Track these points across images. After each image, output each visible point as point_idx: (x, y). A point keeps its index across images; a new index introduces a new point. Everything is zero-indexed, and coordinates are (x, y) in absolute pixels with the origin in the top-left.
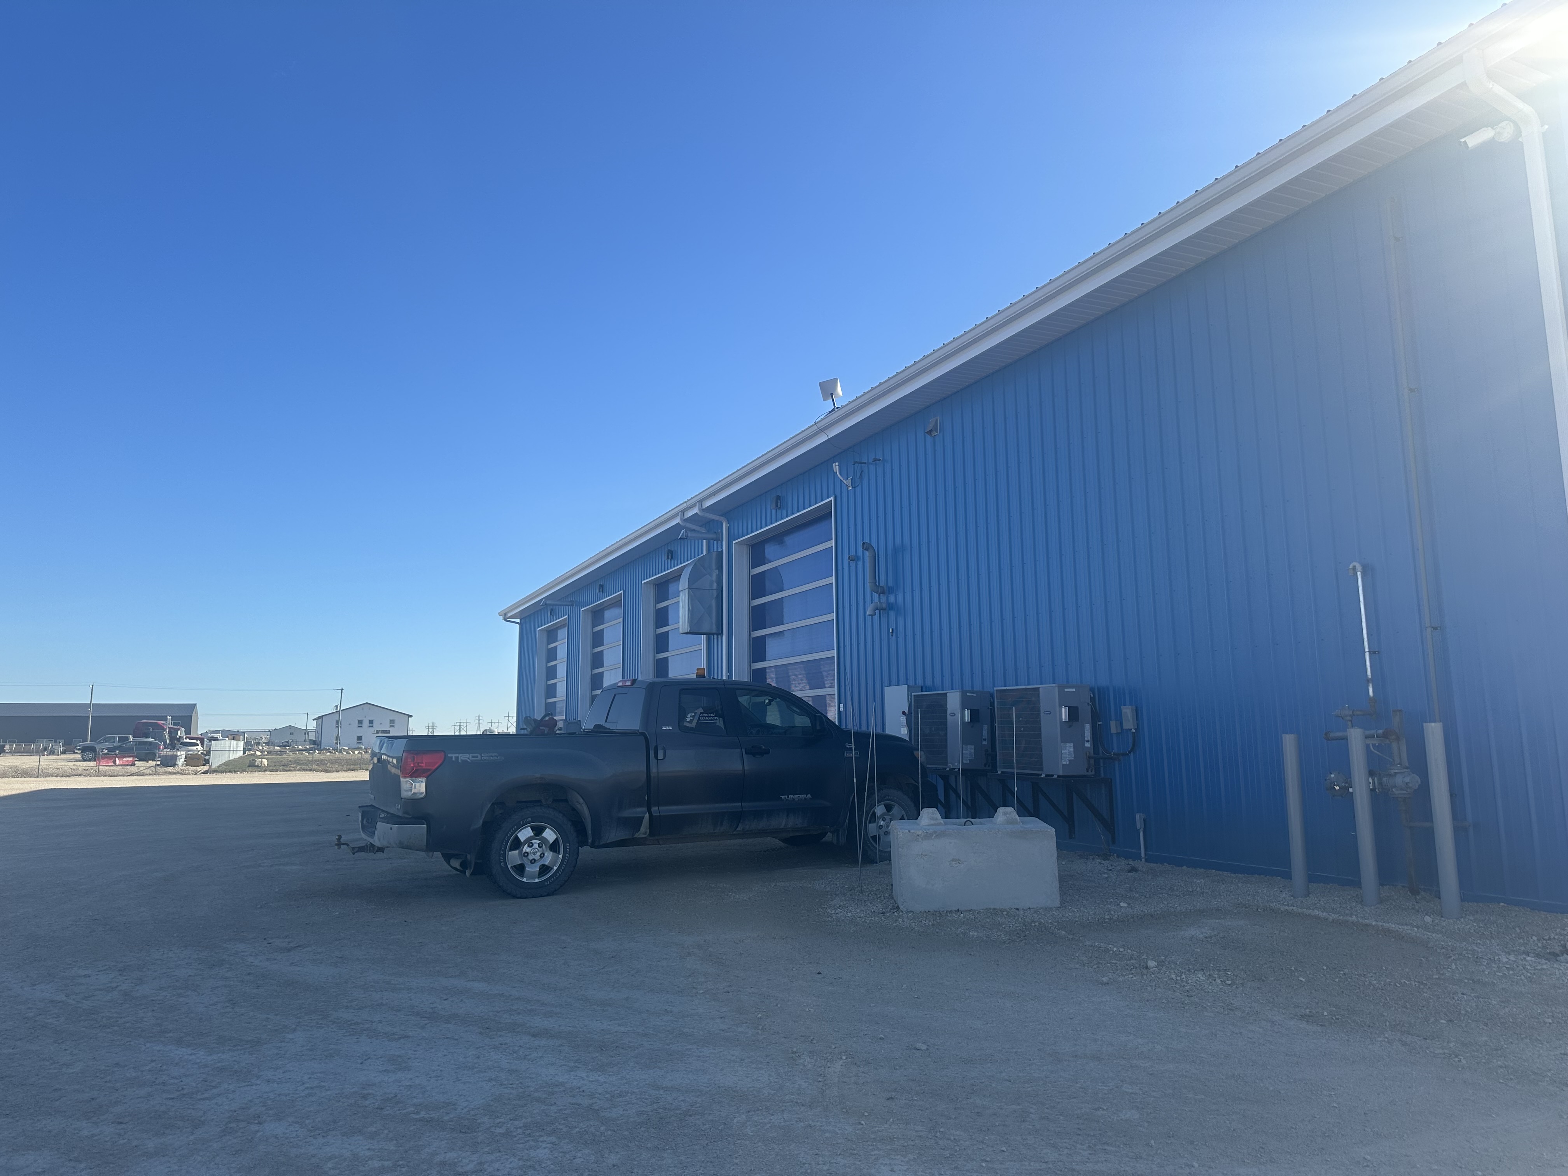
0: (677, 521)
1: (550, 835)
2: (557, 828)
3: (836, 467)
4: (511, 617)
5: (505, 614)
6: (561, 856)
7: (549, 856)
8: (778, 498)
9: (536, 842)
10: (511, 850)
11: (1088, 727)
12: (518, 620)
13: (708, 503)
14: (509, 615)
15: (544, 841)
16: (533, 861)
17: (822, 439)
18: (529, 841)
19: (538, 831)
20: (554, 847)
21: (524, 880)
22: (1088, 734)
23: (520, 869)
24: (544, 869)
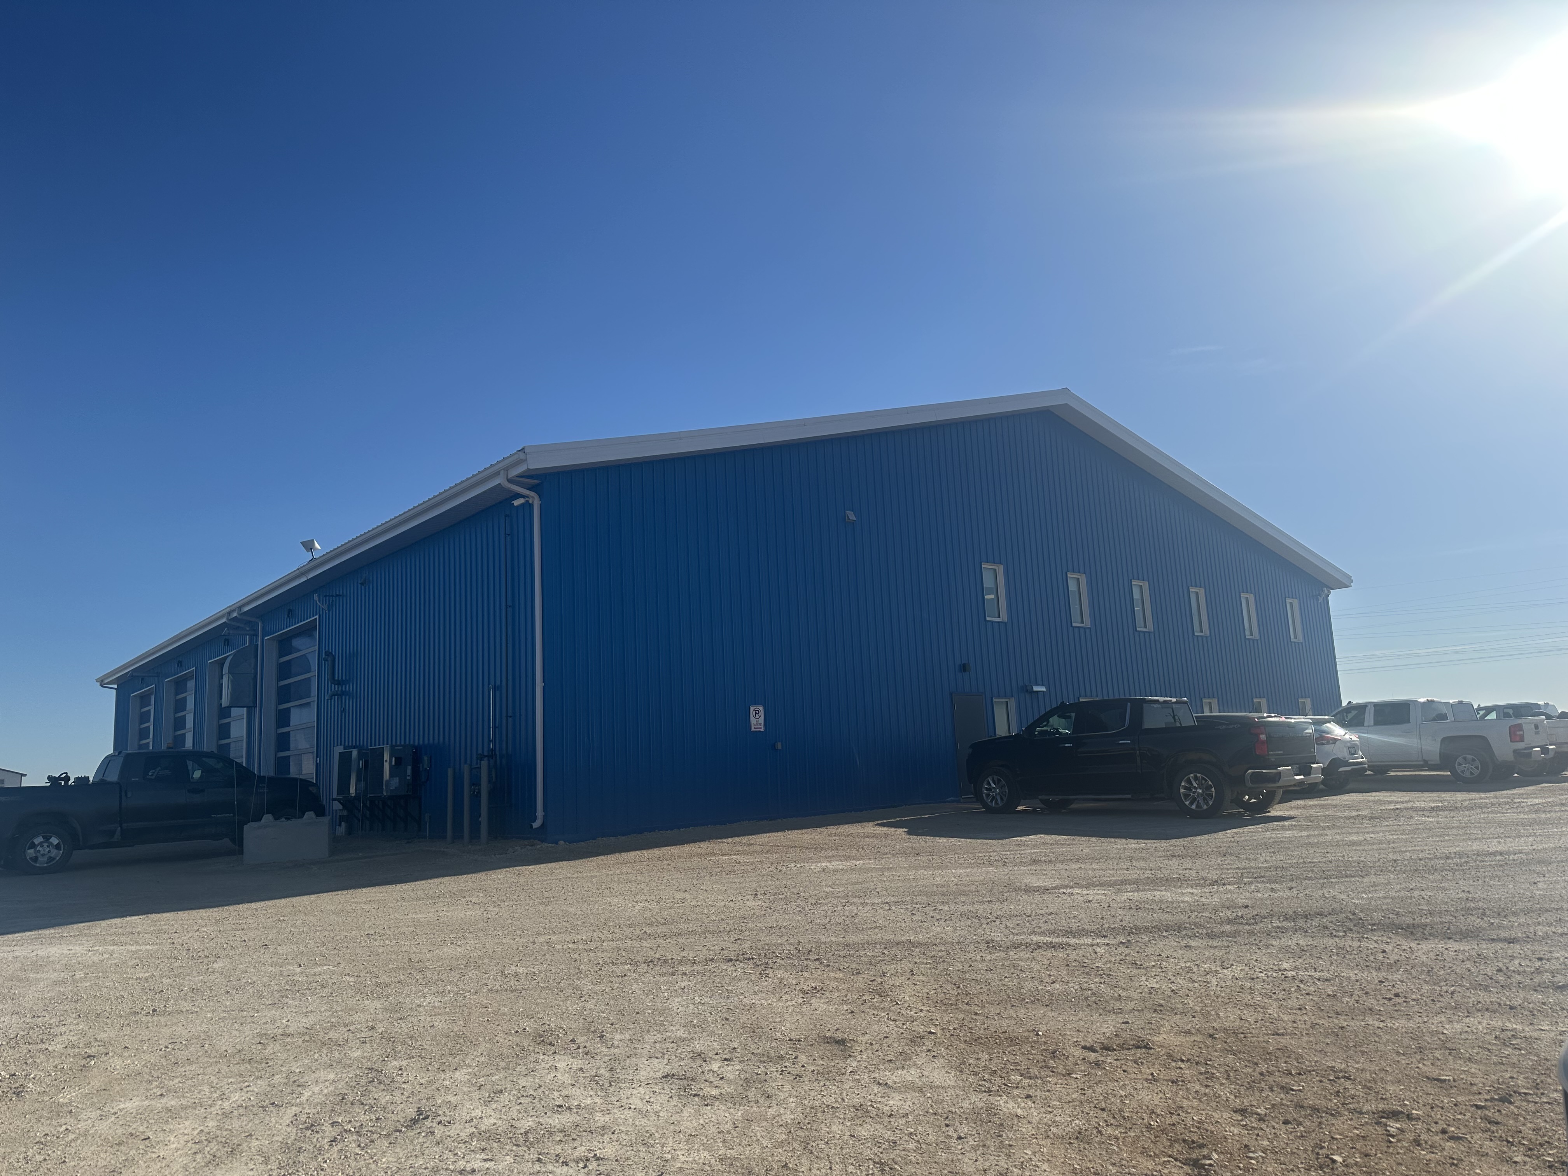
0: (224, 620)
1: (55, 841)
2: (58, 836)
3: (316, 597)
4: (108, 683)
5: (102, 681)
6: (61, 852)
7: (54, 852)
8: (290, 611)
9: (45, 845)
10: (29, 849)
11: (409, 768)
12: (115, 686)
13: (246, 609)
14: (106, 681)
15: (51, 844)
16: (43, 855)
17: (304, 579)
18: (41, 844)
19: (47, 839)
20: (57, 847)
21: (38, 865)
22: (409, 772)
23: (35, 859)
24: (51, 859)
